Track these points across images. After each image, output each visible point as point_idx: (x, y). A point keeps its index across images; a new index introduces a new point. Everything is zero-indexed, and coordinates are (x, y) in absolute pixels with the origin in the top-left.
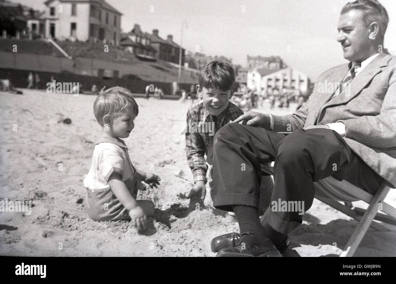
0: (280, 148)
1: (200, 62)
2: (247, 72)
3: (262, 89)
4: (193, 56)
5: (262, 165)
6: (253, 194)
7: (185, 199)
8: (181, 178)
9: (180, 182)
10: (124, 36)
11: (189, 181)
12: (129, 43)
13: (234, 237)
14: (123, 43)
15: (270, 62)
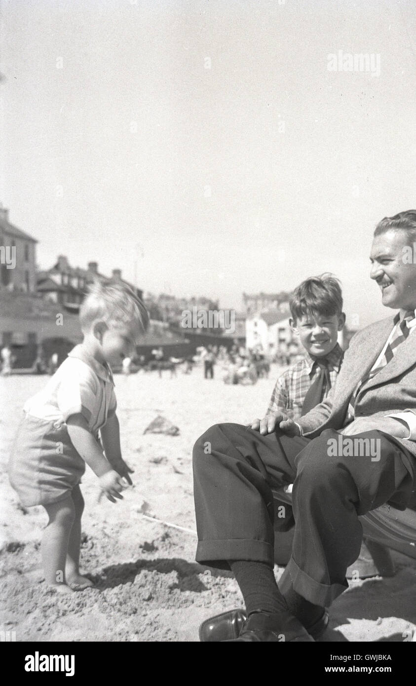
0: (299, 464)
1: (167, 310)
2: (244, 320)
3: (271, 345)
4: (156, 301)
5: (274, 491)
6: (262, 540)
7: (153, 552)
8: (145, 514)
9: (145, 522)
10: (43, 276)
11: (158, 519)
12: (51, 286)
13: (236, 617)
14: (42, 287)
15: (280, 302)
